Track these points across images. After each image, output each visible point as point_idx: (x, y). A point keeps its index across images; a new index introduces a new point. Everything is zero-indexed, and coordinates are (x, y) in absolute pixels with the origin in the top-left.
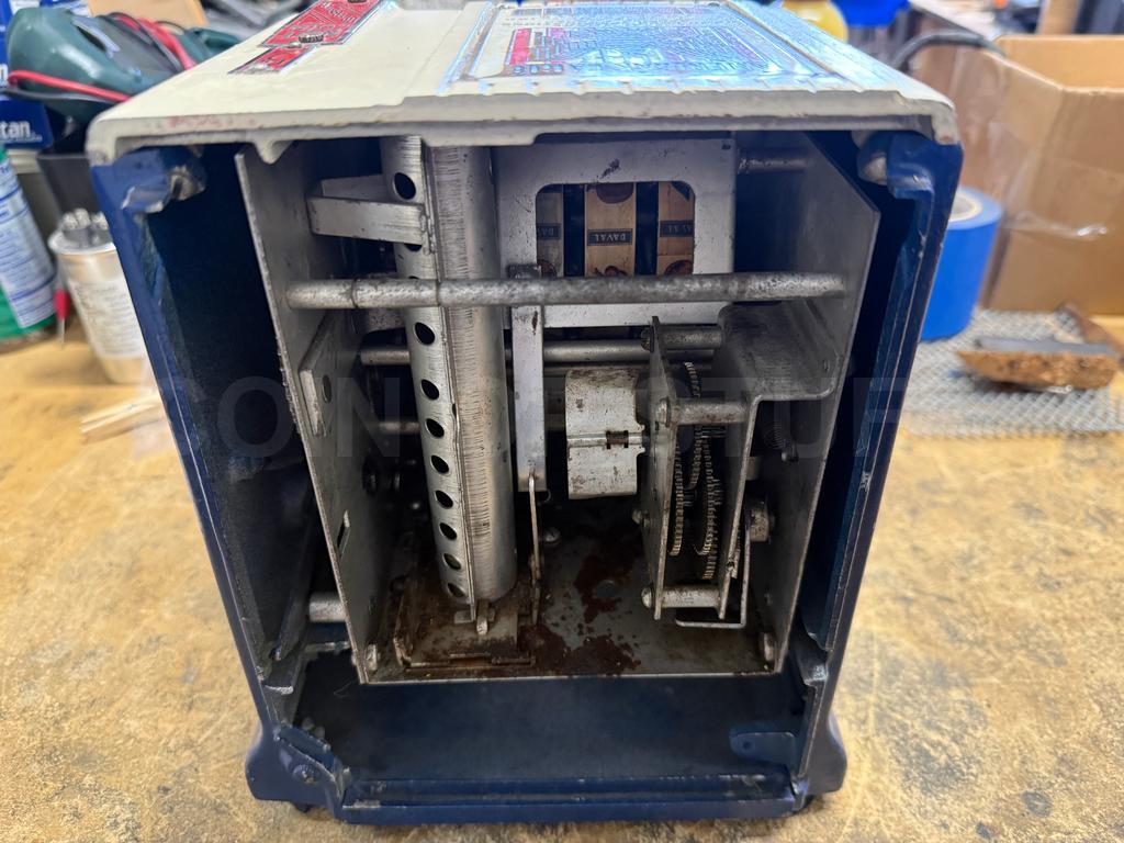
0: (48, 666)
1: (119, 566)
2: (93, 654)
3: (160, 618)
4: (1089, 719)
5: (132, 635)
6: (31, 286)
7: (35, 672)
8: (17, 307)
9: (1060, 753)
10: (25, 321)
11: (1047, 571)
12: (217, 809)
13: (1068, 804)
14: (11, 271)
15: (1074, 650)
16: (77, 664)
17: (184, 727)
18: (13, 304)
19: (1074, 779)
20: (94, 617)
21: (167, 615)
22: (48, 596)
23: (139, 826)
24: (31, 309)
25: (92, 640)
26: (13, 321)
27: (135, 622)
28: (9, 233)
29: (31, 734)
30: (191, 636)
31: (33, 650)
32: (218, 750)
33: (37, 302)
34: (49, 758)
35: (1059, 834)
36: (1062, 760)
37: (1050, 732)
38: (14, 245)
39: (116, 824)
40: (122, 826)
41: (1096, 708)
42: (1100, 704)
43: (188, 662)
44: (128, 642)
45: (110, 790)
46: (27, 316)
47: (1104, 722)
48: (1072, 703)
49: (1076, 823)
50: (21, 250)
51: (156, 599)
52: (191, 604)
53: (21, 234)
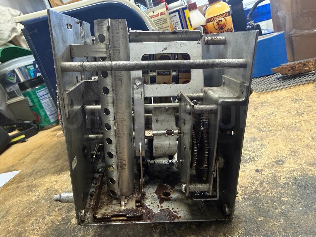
0: (35, 173)
1: (55, 156)
2: (44, 170)
3: (60, 162)
4: (306, 141)
5: (53, 166)
6: (53, 113)
7: (32, 174)
8: (50, 117)
9: (292, 150)
10: (52, 121)
11: (299, 112)
12: (56, 191)
13: (292, 161)
14: (48, 110)
15: (305, 127)
16: (40, 172)
17: (56, 178)
18: (49, 117)
19: (296, 155)
20: (46, 164)
21: (61, 161)
22: (40, 163)
23: (40, 195)
24: (53, 118)
25: (45, 168)
26: (49, 121)
27: (54, 163)
28: (47, 101)
29: (27, 184)
30: (64, 164)
31: (33, 171)
32: (61, 181)
33: (54, 117)
34: (28, 187)
35: (286, 169)
36: (293, 151)
37: (290, 146)
38: (48, 104)
39: (36, 195)
40: (37, 196)
41: (310, 138)
42: (312, 137)
43: (62, 168)
44: (52, 167)
45: (37, 190)
46: (52, 120)
47: (312, 141)
48: (300, 139)
49: (294, 165)
50: (50, 105)
51: (60, 159)
52: (66, 159)
53: (50, 102)
